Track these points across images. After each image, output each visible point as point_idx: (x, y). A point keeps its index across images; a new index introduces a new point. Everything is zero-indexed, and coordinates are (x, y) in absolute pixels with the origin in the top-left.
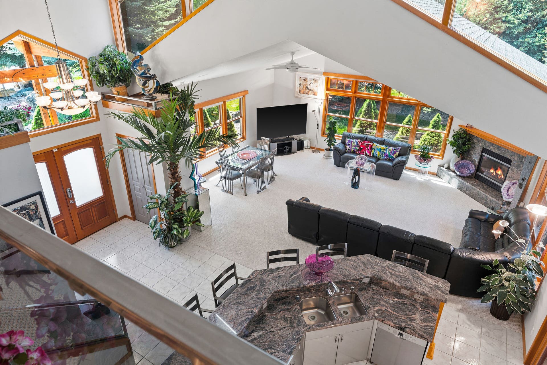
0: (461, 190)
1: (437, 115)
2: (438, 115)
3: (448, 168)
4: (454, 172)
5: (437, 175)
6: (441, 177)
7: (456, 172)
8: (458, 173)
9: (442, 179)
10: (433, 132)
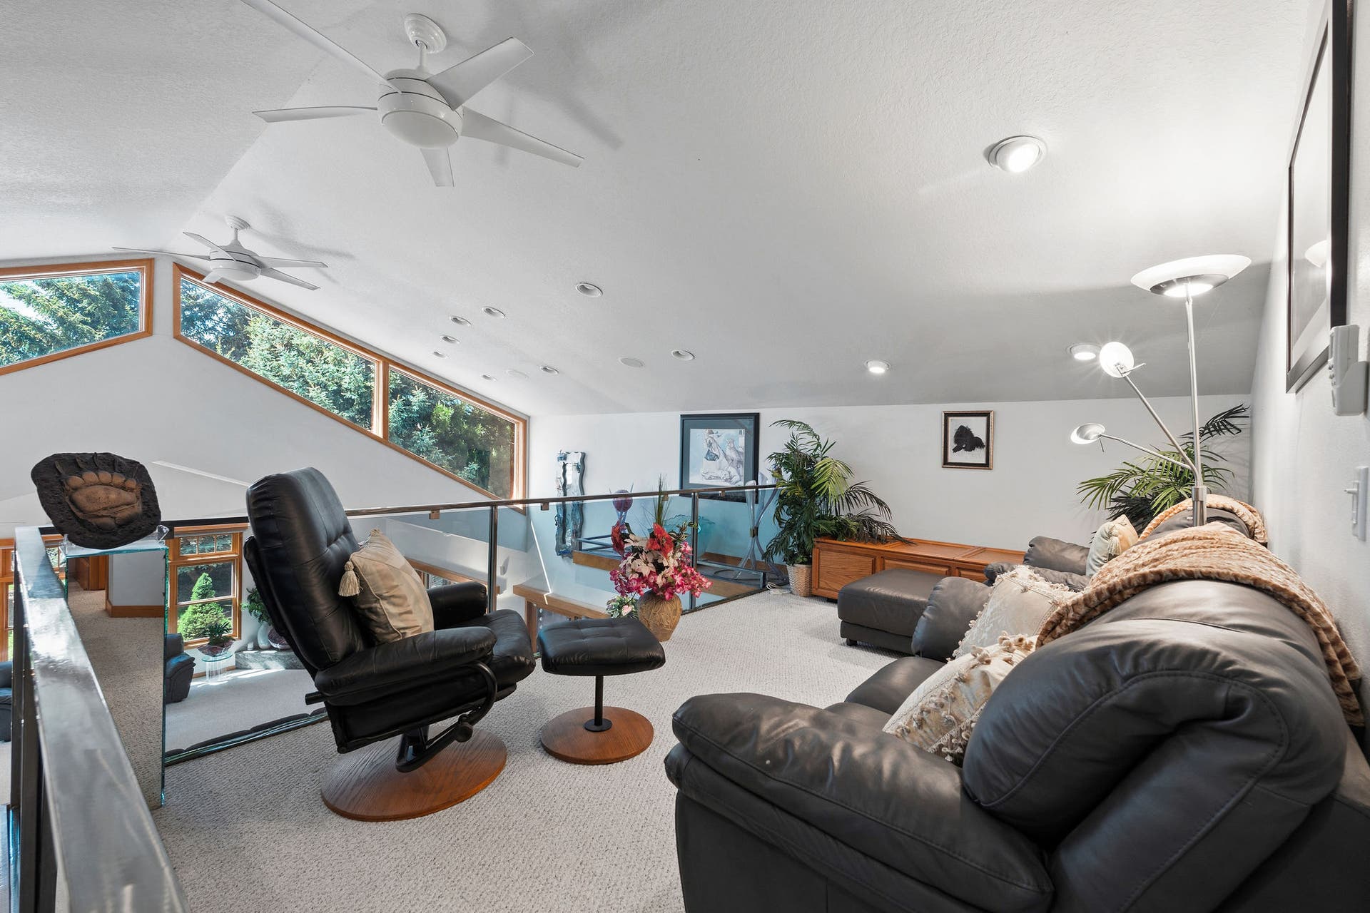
0: (296, 668)
1: (202, 577)
2: (205, 576)
3: (257, 648)
4: (271, 648)
5: (238, 667)
6: (248, 667)
7: (274, 645)
8: (278, 646)
9: (250, 669)
10: (204, 604)
